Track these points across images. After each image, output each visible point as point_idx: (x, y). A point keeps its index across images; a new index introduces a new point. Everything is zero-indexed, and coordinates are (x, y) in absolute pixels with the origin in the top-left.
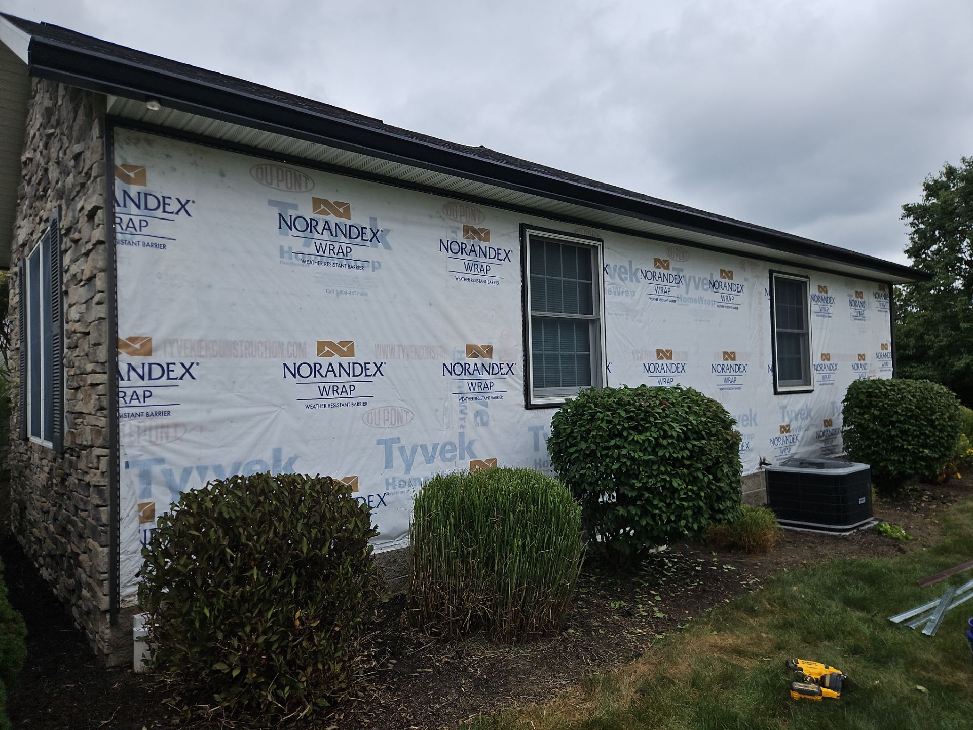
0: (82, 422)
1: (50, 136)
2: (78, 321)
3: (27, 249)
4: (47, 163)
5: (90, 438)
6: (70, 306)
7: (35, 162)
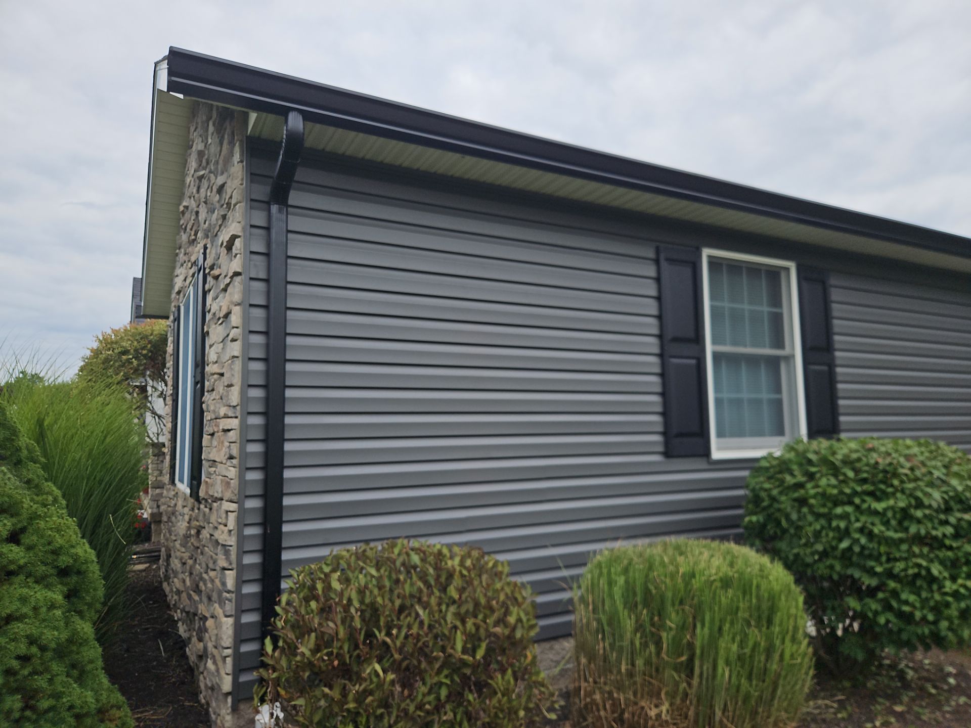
0: (215, 471)
1: (201, 178)
2: (216, 362)
3: (182, 295)
4: (198, 206)
5: (220, 490)
6: (211, 346)
7: (190, 209)
